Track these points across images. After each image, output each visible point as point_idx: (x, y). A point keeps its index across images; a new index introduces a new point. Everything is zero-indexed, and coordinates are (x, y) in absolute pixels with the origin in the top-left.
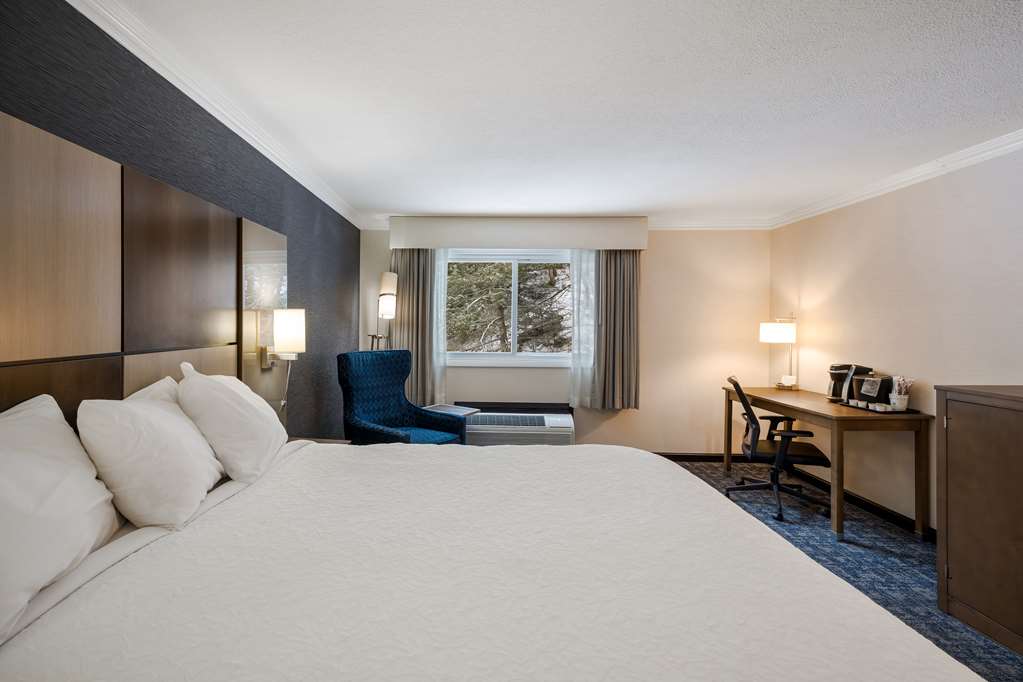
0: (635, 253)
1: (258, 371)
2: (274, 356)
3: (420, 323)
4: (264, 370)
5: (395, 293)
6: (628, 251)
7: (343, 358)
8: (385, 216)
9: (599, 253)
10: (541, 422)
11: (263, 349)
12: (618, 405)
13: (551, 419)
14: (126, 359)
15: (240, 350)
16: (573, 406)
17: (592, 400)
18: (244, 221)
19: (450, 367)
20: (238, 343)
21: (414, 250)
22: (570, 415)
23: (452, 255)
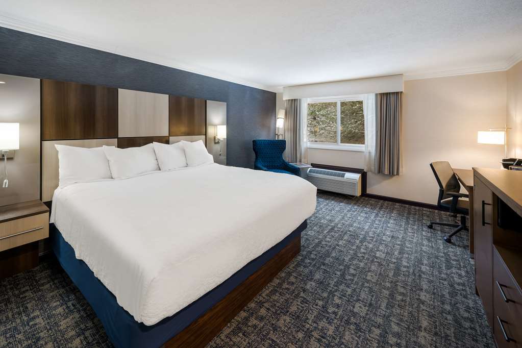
0: (397, 94)
1: (213, 143)
2: (219, 139)
3: (295, 130)
4: (215, 143)
5: (283, 117)
6: (393, 93)
7: (254, 141)
8: (282, 87)
9: (376, 95)
10: (343, 176)
11: (215, 137)
12: (387, 172)
13: (348, 175)
14: (170, 137)
15: (206, 137)
16: (365, 171)
17: (375, 169)
18: (207, 101)
19: (309, 148)
20: (206, 135)
21: (293, 100)
22: (360, 174)
23: (310, 101)
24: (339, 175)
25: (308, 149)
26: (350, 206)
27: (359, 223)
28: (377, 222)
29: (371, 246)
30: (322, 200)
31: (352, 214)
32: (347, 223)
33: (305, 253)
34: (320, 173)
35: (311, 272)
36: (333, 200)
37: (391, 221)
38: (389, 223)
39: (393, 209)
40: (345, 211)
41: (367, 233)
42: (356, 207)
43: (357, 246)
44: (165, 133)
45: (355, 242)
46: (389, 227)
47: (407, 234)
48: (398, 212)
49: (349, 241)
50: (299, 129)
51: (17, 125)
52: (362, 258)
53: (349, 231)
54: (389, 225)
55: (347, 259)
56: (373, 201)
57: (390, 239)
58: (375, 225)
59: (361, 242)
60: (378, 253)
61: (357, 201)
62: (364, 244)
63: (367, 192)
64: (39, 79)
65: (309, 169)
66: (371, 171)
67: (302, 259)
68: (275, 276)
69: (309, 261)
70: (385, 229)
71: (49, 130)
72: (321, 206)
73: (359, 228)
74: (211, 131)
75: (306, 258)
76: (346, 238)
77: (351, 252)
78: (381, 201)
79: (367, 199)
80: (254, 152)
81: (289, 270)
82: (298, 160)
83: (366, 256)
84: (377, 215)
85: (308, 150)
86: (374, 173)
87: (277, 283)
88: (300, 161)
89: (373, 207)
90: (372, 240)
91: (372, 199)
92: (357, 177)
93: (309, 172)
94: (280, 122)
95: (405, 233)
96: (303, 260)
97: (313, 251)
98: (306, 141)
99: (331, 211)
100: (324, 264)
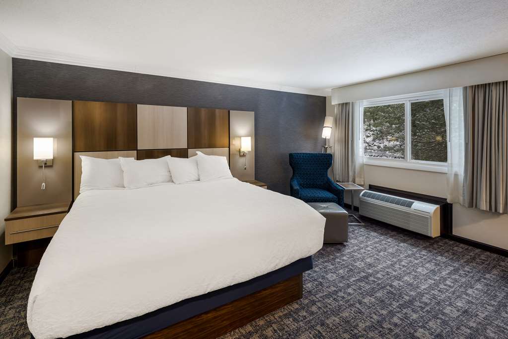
1: (238, 156)
4: (240, 156)
5: (332, 126)
7: (291, 155)
8: (330, 90)
9: (465, 88)
10: (409, 205)
11: (240, 149)
12: (484, 206)
13: (418, 205)
14: (189, 150)
15: (229, 149)
16: (449, 201)
17: (464, 200)
18: (230, 111)
19: (366, 165)
20: (229, 147)
21: (343, 104)
22: (438, 206)
23: (366, 104)
24: (403, 204)
25: (363, 166)
26: (415, 250)
27: (415, 277)
28: (448, 282)
29: (415, 316)
30: (376, 234)
31: (410, 262)
32: (394, 273)
33: (306, 301)
34: (378, 198)
35: (298, 329)
36: (392, 236)
37: (479, 286)
38: (472, 288)
39: (494, 267)
40: (402, 256)
41: (421, 295)
42: (424, 252)
43: (390, 312)
44: (184, 145)
45: (390, 304)
46: (467, 294)
47: (500, 314)
48: (502, 274)
49: (383, 301)
50: (353, 141)
51: (51, 139)
52: (387, 332)
53: (391, 286)
54: (470, 291)
55: (362, 325)
56: (459, 248)
57: (458, 314)
58: (442, 286)
59: (401, 307)
60: (421, 330)
61: (432, 244)
62: (405, 311)
63: (453, 234)
64: (71, 101)
65: (364, 191)
66: (458, 203)
67: (297, 309)
68: (250, 321)
69: (305, 314)
70: (458, 297)
71: (80, 143)
72: (369, 243)
73: (411, 285)
74: (235, 143)
75: (303, 308)
76: (379, 294)
77: (375, 317)
78: (478, 251)
79: (451, 243)
80: (290, 167)
81: (272, 318)
82: (351, 179)
83: (397, 331)
84: (456, 271)
85: (365, 166)
86: (464, 206)
87: (247, 332)
88: (354, 182)
89: (456, 256)
90: (422, 308)
91: (461, 245)
92: (431, 209)
93: (363, 196)
94: (328, 132)
95: (496, 312)
96: (297, 311)
97: (319, 301)
98: (361, 156)
99: (380, 252)
100: (322, 325)
